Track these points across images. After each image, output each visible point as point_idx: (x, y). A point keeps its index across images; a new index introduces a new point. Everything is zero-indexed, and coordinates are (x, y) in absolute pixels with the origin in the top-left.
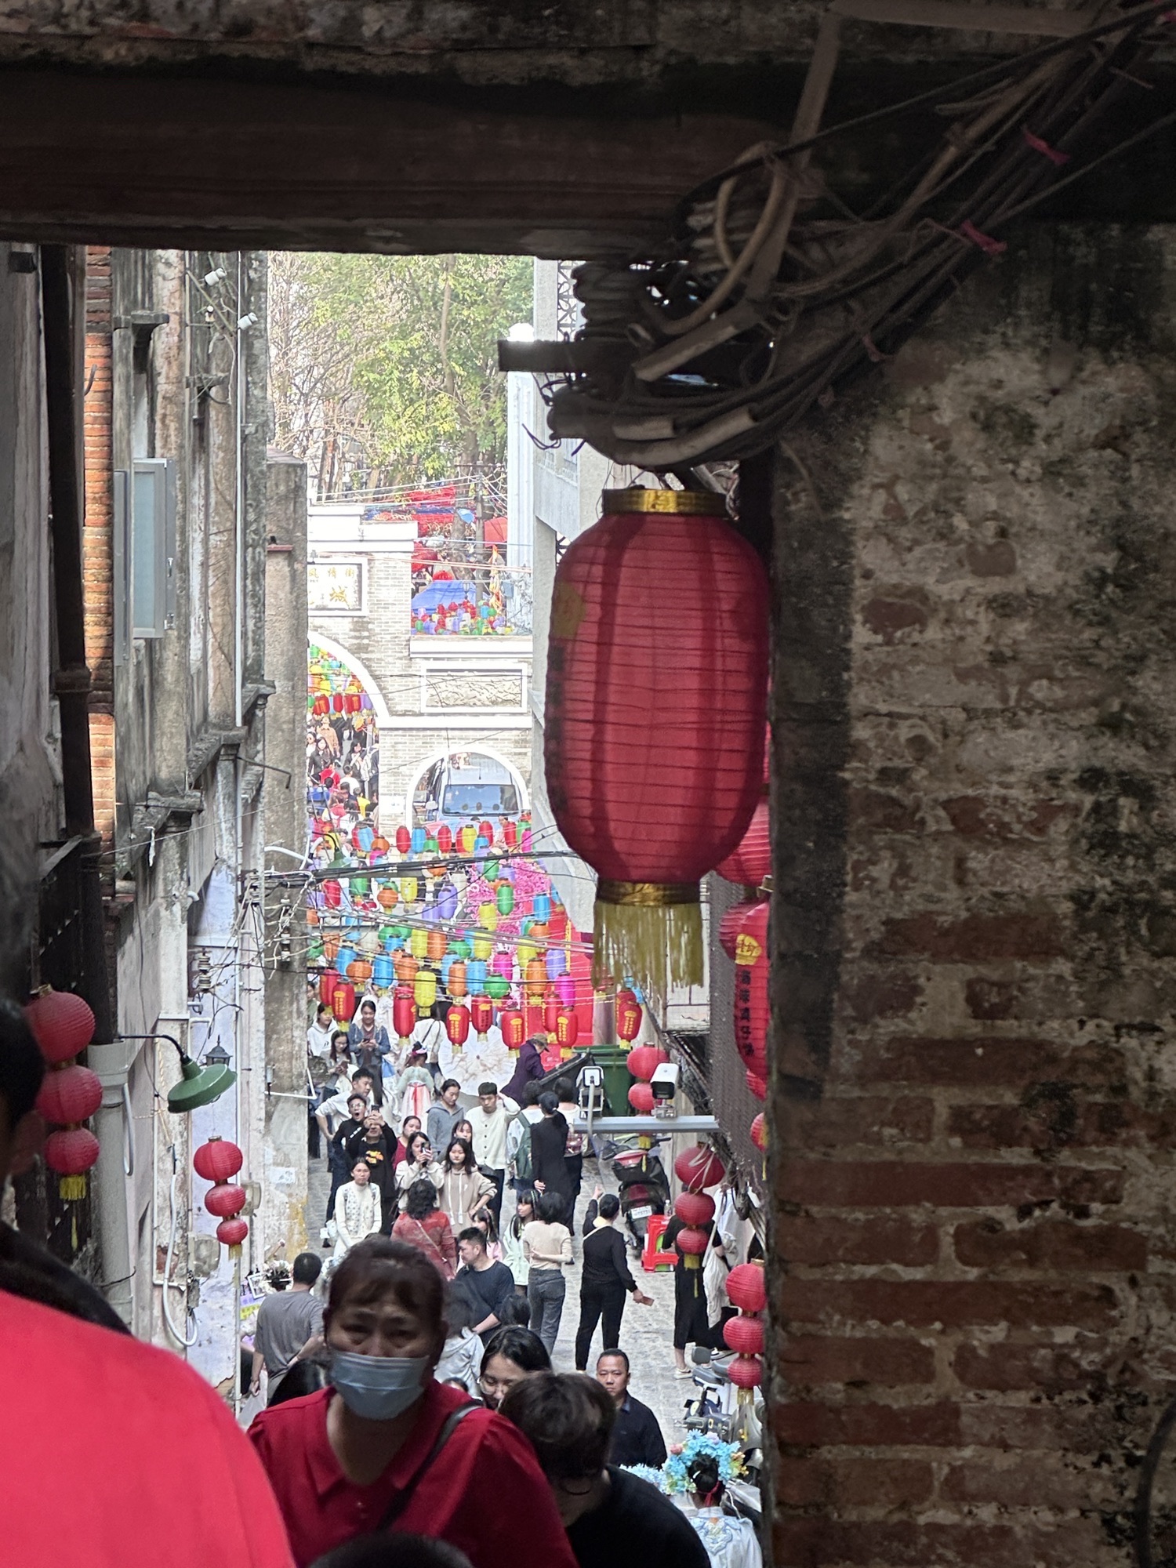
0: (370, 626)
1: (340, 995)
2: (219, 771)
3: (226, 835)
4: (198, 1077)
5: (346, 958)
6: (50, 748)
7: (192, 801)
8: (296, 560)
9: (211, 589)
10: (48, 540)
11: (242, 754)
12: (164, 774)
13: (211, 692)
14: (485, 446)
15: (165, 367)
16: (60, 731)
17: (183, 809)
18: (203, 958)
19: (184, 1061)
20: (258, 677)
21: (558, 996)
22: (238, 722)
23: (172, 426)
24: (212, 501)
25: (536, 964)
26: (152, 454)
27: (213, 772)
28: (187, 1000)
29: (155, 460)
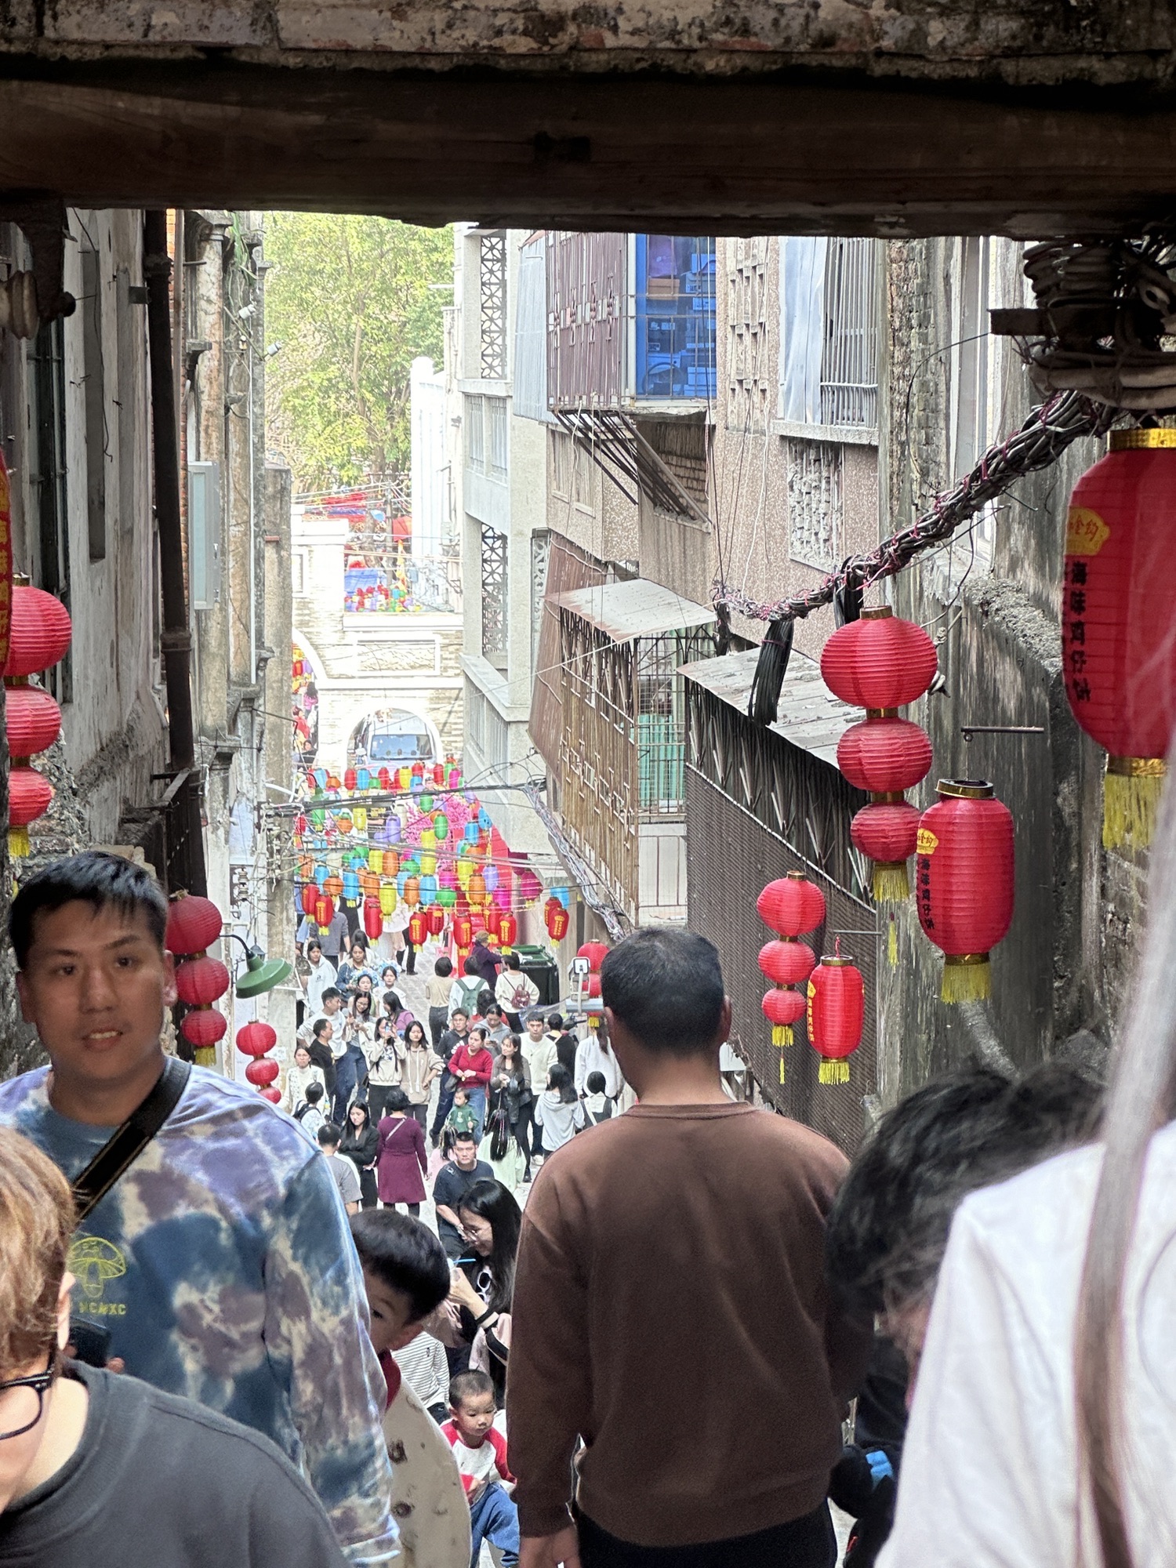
0: (310, 605)
1: (321, 905)
2: (239, 720)
3: (246, 774)
4: (261, 969)
5: (322, 874)
6: (156, 697)
7: (232, 744)
8: (282, 548)
9: (231, 571)
10: (153, 526)
11: (255, 707)
12: (209, 722)
13: (232, 655)
14: (390, 459)
15: (208, 386)
16: (161, 684)
17: (226, 750)
18: (243, 873)
19: (249, 956)
20: (260, 644)
21: (497, 905)
22: (253, 681)
23: (214, 435)
24: (232, 498)
25: (477, 878)
26: (198, 458)
27: (235, 721)
28: (230, 908)
29: (202, 463)
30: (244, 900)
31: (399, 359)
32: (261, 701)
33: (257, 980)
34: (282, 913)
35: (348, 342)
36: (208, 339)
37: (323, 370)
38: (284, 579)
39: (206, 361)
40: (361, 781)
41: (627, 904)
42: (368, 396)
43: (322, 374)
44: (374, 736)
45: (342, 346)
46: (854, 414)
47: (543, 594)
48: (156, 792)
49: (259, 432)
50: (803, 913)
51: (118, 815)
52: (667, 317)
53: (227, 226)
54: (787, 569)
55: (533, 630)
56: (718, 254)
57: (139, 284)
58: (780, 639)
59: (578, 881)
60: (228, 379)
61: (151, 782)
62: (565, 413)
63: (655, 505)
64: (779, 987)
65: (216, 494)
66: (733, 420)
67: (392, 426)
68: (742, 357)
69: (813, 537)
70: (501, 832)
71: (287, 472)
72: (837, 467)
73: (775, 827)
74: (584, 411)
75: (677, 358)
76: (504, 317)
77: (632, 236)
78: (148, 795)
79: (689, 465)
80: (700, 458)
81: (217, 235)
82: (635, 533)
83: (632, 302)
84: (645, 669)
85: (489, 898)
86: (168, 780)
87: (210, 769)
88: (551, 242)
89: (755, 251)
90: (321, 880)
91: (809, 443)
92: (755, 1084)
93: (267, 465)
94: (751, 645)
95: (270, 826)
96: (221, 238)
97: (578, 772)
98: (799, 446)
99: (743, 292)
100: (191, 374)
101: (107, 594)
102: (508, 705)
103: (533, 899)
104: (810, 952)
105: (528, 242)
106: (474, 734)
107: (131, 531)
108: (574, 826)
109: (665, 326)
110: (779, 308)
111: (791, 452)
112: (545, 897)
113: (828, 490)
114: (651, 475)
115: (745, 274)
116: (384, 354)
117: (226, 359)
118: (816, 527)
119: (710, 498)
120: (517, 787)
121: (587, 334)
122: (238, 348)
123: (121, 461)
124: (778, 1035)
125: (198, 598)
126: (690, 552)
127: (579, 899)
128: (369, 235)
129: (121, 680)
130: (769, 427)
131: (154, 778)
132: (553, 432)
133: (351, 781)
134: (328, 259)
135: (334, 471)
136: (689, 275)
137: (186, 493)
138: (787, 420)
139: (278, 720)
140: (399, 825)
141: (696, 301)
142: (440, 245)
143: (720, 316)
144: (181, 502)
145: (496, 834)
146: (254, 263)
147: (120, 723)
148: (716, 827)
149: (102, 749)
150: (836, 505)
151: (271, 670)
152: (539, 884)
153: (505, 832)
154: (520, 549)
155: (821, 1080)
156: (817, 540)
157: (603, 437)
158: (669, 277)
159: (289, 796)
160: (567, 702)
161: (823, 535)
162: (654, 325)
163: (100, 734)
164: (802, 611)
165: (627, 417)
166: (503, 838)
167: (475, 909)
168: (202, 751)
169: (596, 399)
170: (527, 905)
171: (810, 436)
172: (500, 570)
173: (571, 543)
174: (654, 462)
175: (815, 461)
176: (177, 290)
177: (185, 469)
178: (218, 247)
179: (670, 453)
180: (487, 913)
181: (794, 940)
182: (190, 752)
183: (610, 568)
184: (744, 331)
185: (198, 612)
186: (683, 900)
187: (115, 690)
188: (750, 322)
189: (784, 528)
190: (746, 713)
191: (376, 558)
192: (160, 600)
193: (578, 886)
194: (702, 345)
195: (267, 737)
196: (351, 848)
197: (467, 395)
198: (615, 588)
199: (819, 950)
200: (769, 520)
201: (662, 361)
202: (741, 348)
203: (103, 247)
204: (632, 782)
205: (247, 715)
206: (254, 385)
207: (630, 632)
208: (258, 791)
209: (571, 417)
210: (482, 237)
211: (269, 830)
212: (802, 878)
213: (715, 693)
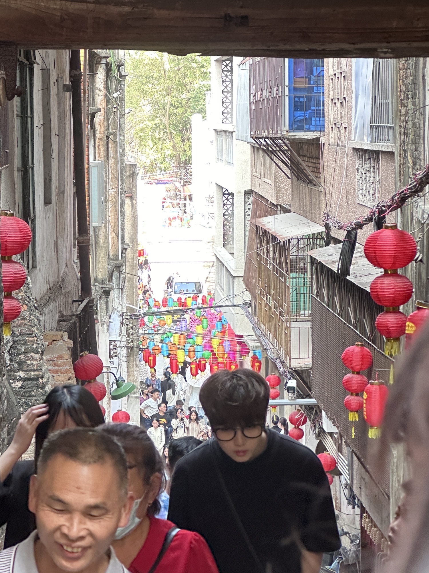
1: (151, 358)
2: (113, 276)
3: (116, 300)
4: (122, 387)
5: (151, 345)
6: (75, 266)
7: (110, 286)
8: (133, 199)
9: (110, 209)
10: (74, 190)
11: (121, 270)
12: (100, 277)
13: (110, 247)
14: (183, 159)
15: (99, 128)
16: (77, 260)
17: (107, 289)
18: (115, 344)
19: (117, 381)
20: (123, 242)
21: (230, 358)
22: (120, 258)
23: (102, 149)
24: (110, 177)
25: (221, 346)
26: (95, 159)
27: (112, 276)
28: (109, 360)
29: (97, 161)
30: (116, 356)
31: (186, 115)
32: (124, 267)
33: (120, 392)
34: (133, 362)
35: (164, 108)
36: (99, 107)
37: (153, 120)
38: (134, 213)
39: (98, 116)
40: (170, 303)
41: (286, 357)
42: (173, 131)
43: (152, 122)
44: (176, 283)
45: (162, 109)
46: (385, 138)
47: (250, 219)
48: (74, 308)
49: (123, 148)
50: (362, 361)
51: (57, 318)
52: (302, 95)
53: (108, 57)
54: (356, 207)
55: (245, 236)
56: (325, 67)
57: (68, 83)
58: (351, 238)
59: (265, 347)
60: (108, 124)
61: (72, 303)
62: (258, 138)
63: (298, 179)
64: (352, 394)
65: (102, 175)
66: (332, 141)
67: (183, 145)
68: (336, 113)
69: (368, 193)
70: (231, 326)
71: (136, 165)
72: (378, 162)
73: (350, 323)
74: (266, 138)
75: (307, 113)
76: (232, 96)
77: (287, 60)
78: (71, 309)
79: (313, 161)
80: (318, 158)
81: (104, 61)
82: (289, 192)
83: (287, 89)
84: (293, 253)
85: (226, 355)
86: (80, 303)
87: (100, 298)
88: (251, 63)
89: (342, 66)
90: (151, 347)
91: (365, 151)
92: (343, 438)
93: (126, 162)
94: (340, 242)
95: (128, 323)
96: (105, 62)
97: (265, 299)
98: (361, 152)
99: (336, 84)
100: (92, 123)
101: (52, 220)
102: (235, 269)
103: (245, 356)
104: (365, 379)
105: (242, 63)
106: (220, 282)
107: (63, 192)
108: (263, 323)
109: (302, 99)
110: (352, 91)
111: (357, 155)
112: (251, 355)
113: (374, 172)
114: (296, 166)
115: (337, 76)
116: (180, 113)
117: (107, 116)
118: (369, 189)
119: (322, 176)
120: (238, 306)
121: (267, 103)
122: (113, 111)
123: (59, 161)
124: (352, 416)
125: (94, 221)
126: (313, 200)
127: (266, 356)
128: (173, 61)
129: (59, 258)
130: (347, 144)
131: (74, 301)
132: (254, 147)
133: (165, 303)
134: (155, 71)
135: (159, 165)
136: (312, 77)
137: (88, 175)
138: (356, 141)
139: (132, 276)
140: (186, 322)
141: (315, 88)
142: (205, 64)
143: (326, 95)
144: (86, 179)
145: (229, 327)
146: (120, 74)
147: (58, 277)
148: (324, 323)
149: (50, 289)
150: (377, 178)
151: (128, 254)
152: (248, 349)
153: (233, 325)
154: (239, 200)
155: (370, 436)
156: (369, 194)
157: (275, 149)
158: (303, 78)
159: (137, 310)
160: (260, 268)
161: (371, 192)
162: (297, 99)
163: (49, 281)
164: (360, 226)
165: (286, 140)
166: (232, 328)
167: (220, 360)
168: (95, 291)
169: (271, 132)
170: (243, 358)
171: (366, 148)
172: (231, 209)
173: (262, 196)
174: (297, 160)
175: (368, 159)
176: (84, 85)
177: (88, 164)
178: (104, 66)
179: (304, 156)
180: (225, 362)
181: (358, 373)
182: (90, 290)
183: (279, 207)
184: (336, 101)
185: (95, 228)
186: (310, 356)
187: (56, 262)
188: (339, 97)
189: (354, 189)
190: (336, 272)
191: (177, 203)
192: (77, 222)
193: (265, 349)
194: (318, 108)
195: (126, 284)
196: (164, 333)
197: (216, 131)
198: (281, 217)
199: (369, 377)
200: (348, 185)
201: (301, 115)
202: (335, 109)
203: (52, 67)
204: (288, 303)
205: (117, 274)
206: (120, 127)
207: (287, 236)
208: (122, 308)
209: (261, 140)
210: (223, 61)
211: (127, 325)
212: (362, 346)
213: (324, 263)
